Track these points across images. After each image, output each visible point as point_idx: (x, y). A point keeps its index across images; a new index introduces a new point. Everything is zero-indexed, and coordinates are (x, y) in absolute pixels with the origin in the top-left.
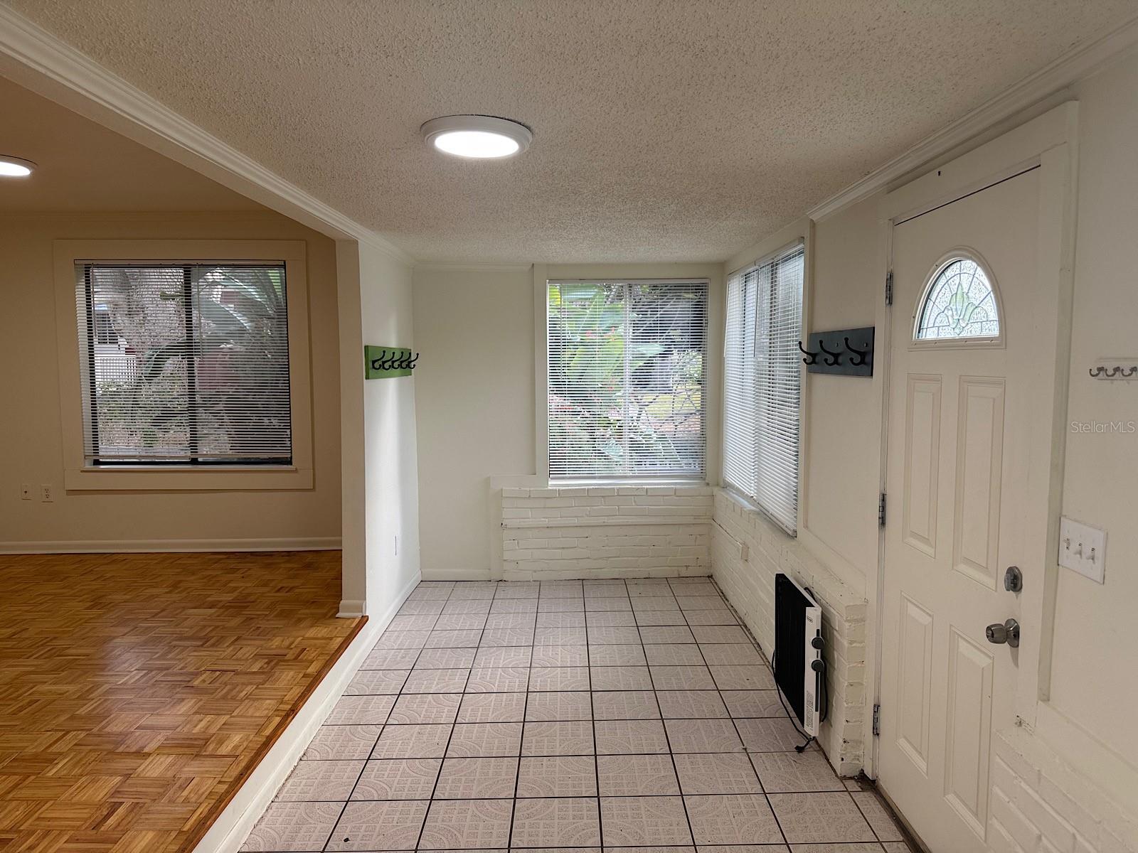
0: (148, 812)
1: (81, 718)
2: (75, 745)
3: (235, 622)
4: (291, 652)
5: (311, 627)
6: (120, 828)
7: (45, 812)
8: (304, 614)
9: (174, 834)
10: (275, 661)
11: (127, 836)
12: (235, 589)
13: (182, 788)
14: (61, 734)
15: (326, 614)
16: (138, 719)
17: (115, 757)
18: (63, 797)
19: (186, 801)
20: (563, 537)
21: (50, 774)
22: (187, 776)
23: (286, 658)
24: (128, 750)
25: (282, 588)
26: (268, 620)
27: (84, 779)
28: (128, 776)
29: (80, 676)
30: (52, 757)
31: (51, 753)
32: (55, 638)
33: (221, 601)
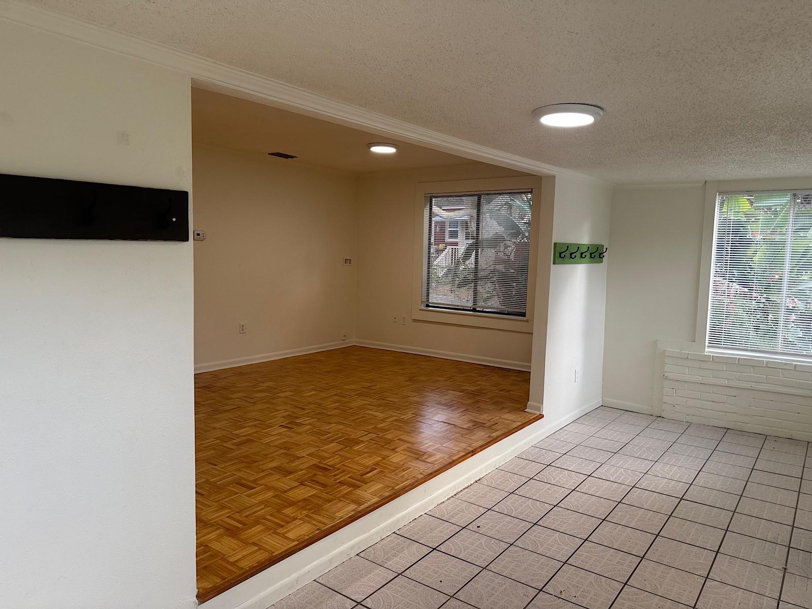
0: (385, 476)
1: (378, 428)
2: (371, 439)
3: (470, 401)
4: (489, 423)
5: (508, 413)
6: (371, 479)
7: (346, 463)
8: (507, 405)
9: (390, 488)
10: (478, 425)
11: (371, 483)
12: (480, 385)
13: (404, 470)
14: (367, 433)
15: (519, 408)
16: (401, 435)
17: (383, 449)
18: (355, 460)
19: (403, 476)
20: (714, 393)
21: (355, 449)
22: (408, 466)
23: (485, 425)
24: (389, 448)
25: (504, 389)
26: (486, 404)
27: (367, 454)
28: (384, 459)
29: (387, 410)
30: (359, 442)
31: (360, 440)
32: (385, 392)
33: (468, 390)
